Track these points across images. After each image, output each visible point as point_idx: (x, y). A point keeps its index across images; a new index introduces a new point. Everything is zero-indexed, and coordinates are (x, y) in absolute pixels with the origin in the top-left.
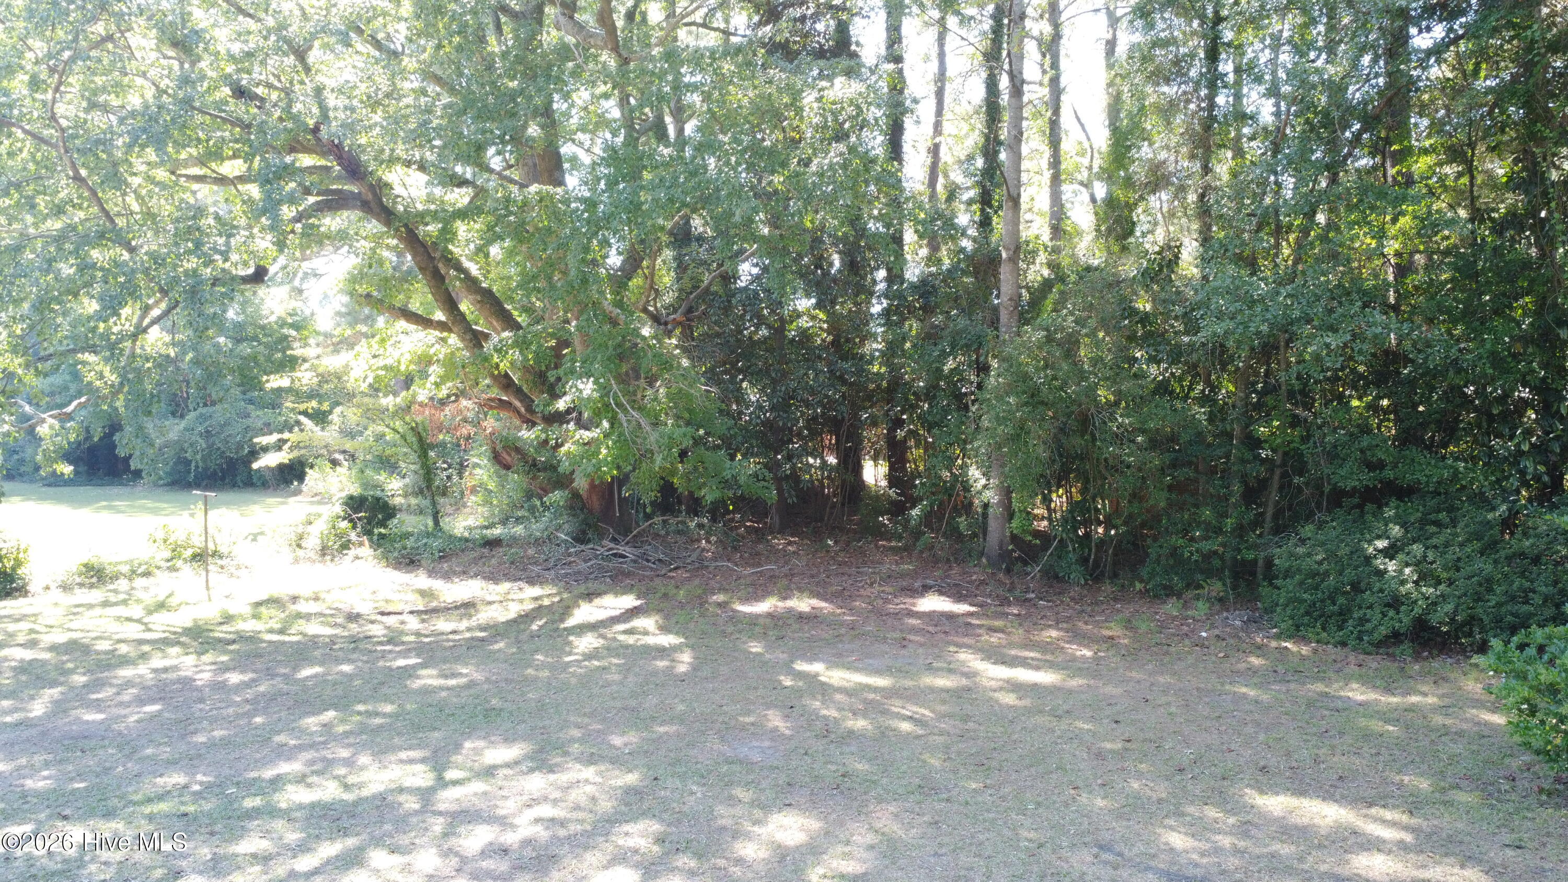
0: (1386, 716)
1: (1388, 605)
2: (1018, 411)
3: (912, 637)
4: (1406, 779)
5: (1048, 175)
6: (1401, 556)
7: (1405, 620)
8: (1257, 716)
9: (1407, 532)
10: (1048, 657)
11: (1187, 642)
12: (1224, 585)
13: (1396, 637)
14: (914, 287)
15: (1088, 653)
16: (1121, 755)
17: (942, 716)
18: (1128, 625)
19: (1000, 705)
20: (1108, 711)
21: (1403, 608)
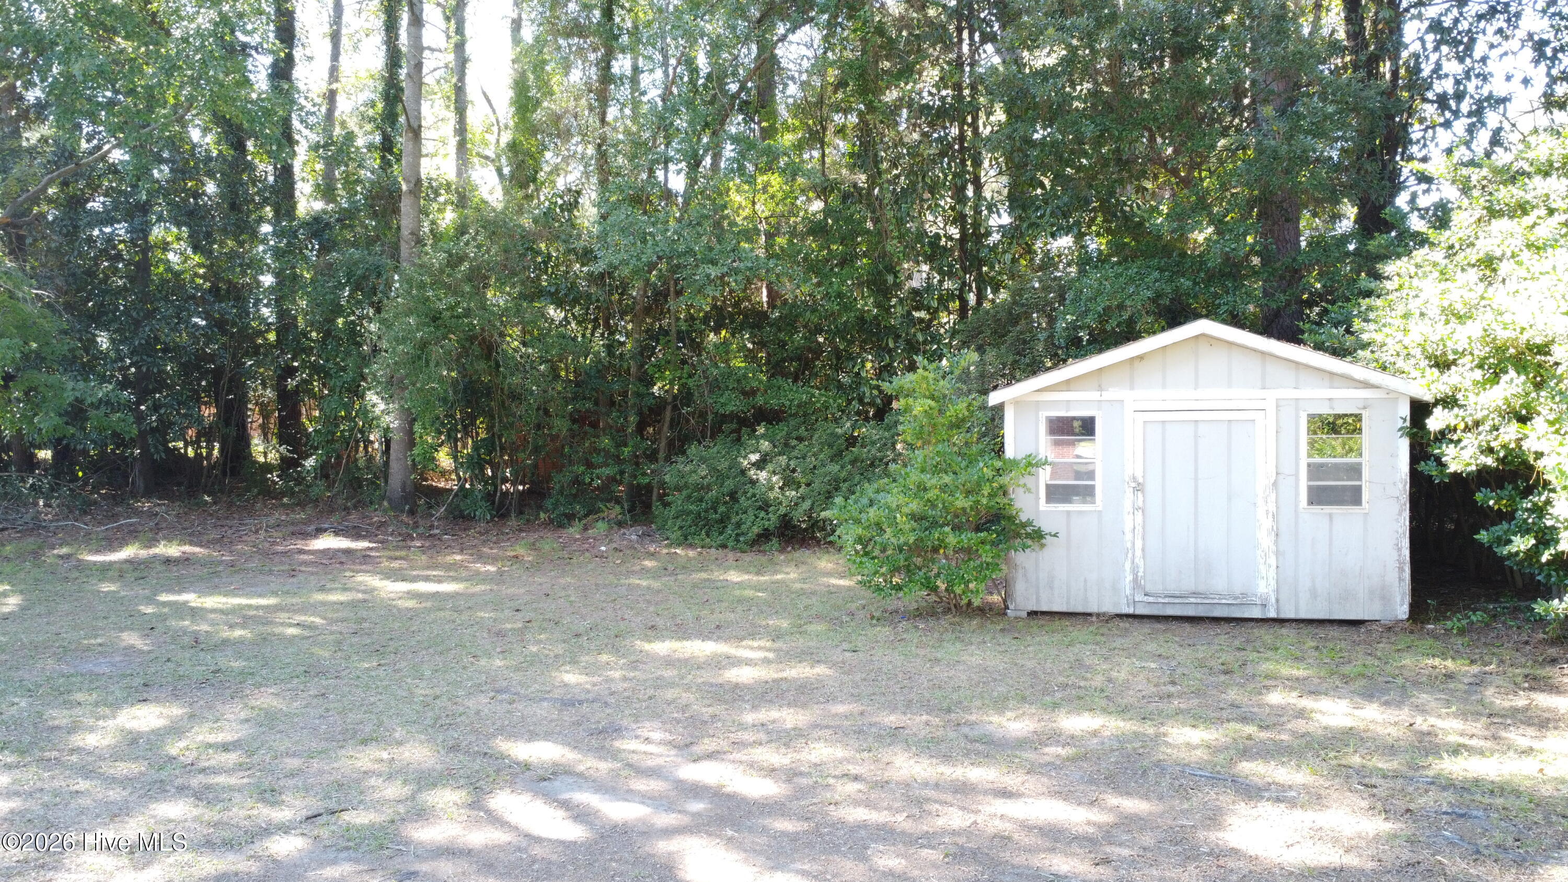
0: (757, 588)
1: (760, 508)
2: (418, 330)
3: (303, 569)
4: (771, 622)
5: (453, 141)
6: (770, 467)
7: (772, 520)
8: (648, 597)
9: (775, 446)
10: (451, 574)
11: (587, 554)
12: (622, 508)
13: (765, 536)
14: (305, 224)
15: (491, 568)
16: (522, 631)
17: (332, 621)
18: (533, 547)
19: (399, 609)
20: (512, 604)
21: (771, 509)
